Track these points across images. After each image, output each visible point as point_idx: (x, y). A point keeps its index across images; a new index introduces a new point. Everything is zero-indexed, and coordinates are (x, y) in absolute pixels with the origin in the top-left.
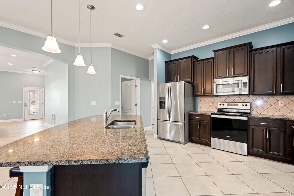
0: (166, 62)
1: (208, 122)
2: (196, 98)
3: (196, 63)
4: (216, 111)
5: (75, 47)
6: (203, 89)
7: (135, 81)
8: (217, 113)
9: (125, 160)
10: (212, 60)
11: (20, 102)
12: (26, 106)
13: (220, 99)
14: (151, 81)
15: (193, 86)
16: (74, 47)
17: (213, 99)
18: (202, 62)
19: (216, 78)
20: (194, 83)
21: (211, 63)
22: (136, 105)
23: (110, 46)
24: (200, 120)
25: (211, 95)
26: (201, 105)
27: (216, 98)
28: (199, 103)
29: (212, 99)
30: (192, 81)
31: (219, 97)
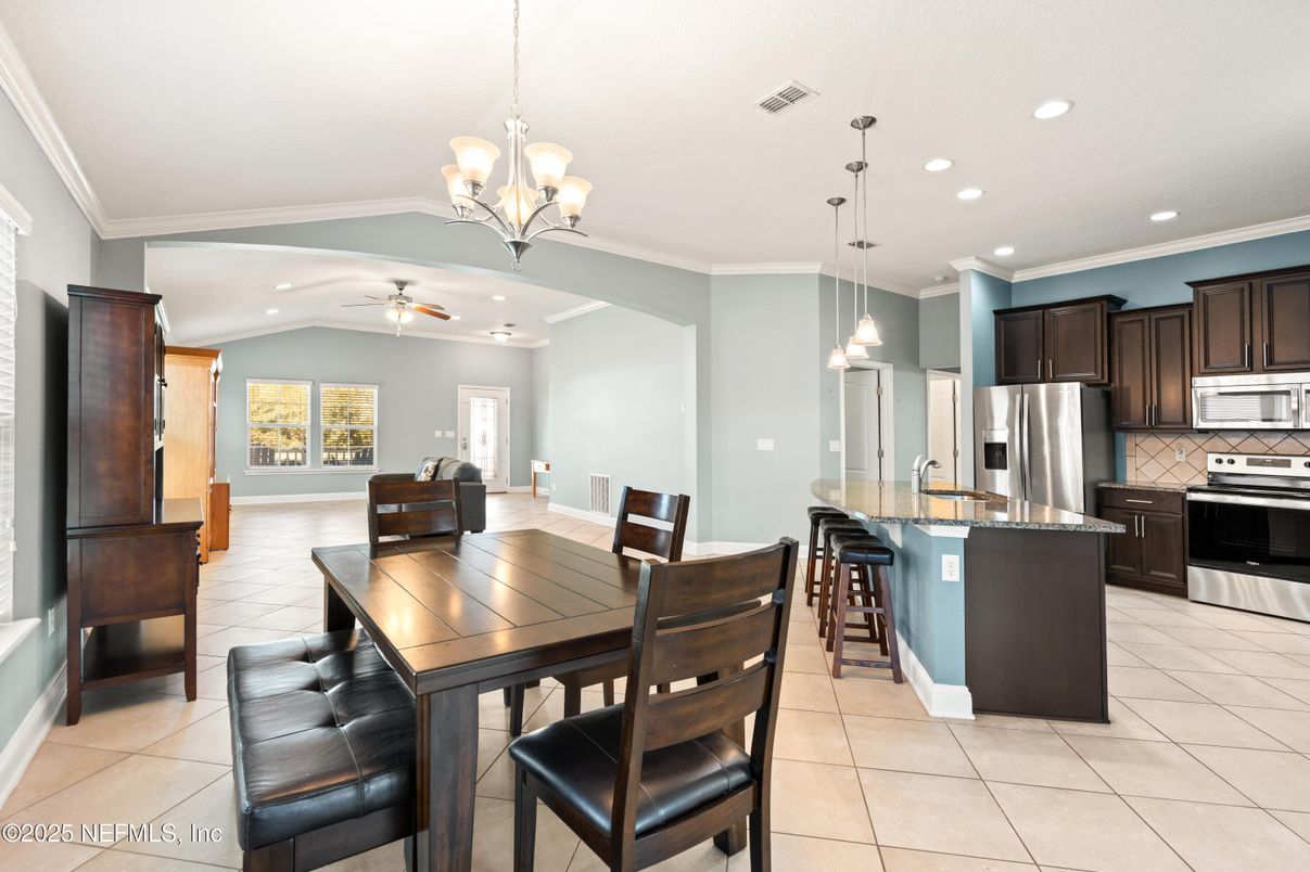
0: (996, 312)
1: (1177, 517)
2: (1120, 435)
3: (1120, 320)
4: (1202, 482)
5: (708, 276)
6: (1150, 408)
7: (875, 373)
8: (1206, 487)
9: (1090, 527)
10: (1185, 312)
11: (450, 434)
12: (465, 447)
13: (1217, 443)
14: (924, 371)
15: (1108, 398)
16: (705, 279)
17: (1186, 443)
18: (1146, 318)
19: (1203, 374)
20: (1113, 385)
21: (1178, 320)
22: (881, 454)
23: (815, 268)
24: (1144, 509)
25: (1182, 426)
26: (1140, 461)
27: (1200, 440)
28: (1128, 453)
29: (1184, 441)
30: (1106, 381)
31: (1212, 434)
